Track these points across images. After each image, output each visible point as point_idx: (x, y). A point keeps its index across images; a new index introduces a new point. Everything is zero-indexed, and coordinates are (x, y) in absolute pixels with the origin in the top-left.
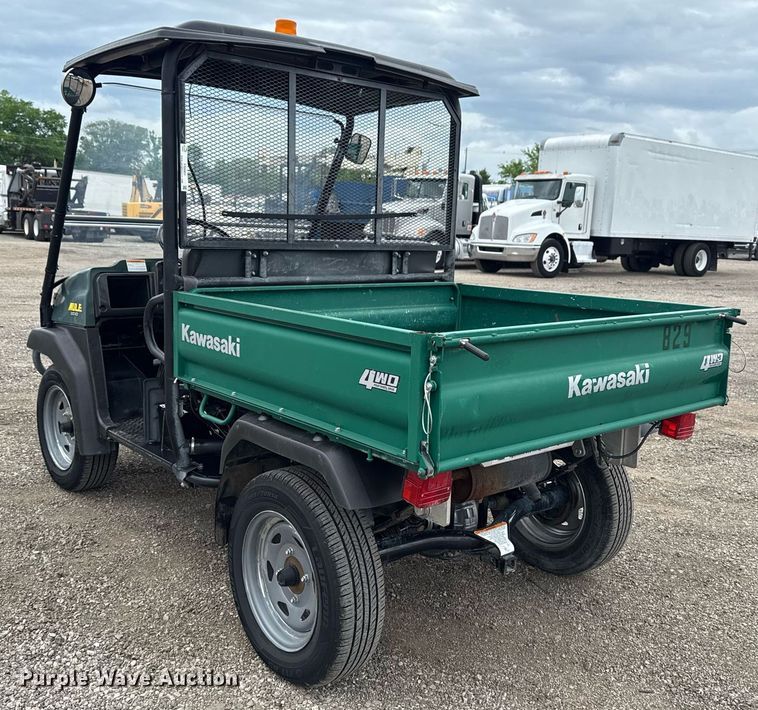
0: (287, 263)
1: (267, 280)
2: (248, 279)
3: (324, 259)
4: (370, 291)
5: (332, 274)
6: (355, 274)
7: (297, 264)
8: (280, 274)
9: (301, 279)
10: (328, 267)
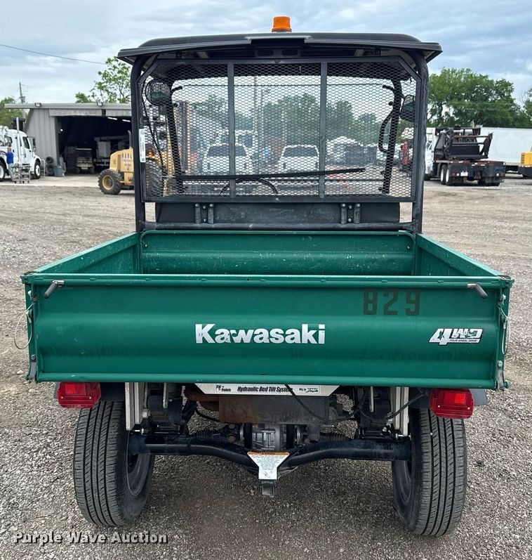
0: (233, 214)
1: (213, 226)
2: (198, 225)
3: (270, 210)
4: (311, 238)
5: (281, 222)
6: (299, 222)
7: (243, 214)
8: (230, 221)
9: (246, 225)
10: (276, 216)
